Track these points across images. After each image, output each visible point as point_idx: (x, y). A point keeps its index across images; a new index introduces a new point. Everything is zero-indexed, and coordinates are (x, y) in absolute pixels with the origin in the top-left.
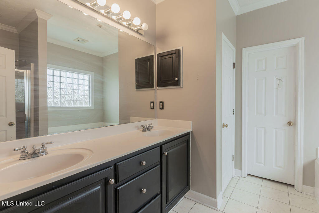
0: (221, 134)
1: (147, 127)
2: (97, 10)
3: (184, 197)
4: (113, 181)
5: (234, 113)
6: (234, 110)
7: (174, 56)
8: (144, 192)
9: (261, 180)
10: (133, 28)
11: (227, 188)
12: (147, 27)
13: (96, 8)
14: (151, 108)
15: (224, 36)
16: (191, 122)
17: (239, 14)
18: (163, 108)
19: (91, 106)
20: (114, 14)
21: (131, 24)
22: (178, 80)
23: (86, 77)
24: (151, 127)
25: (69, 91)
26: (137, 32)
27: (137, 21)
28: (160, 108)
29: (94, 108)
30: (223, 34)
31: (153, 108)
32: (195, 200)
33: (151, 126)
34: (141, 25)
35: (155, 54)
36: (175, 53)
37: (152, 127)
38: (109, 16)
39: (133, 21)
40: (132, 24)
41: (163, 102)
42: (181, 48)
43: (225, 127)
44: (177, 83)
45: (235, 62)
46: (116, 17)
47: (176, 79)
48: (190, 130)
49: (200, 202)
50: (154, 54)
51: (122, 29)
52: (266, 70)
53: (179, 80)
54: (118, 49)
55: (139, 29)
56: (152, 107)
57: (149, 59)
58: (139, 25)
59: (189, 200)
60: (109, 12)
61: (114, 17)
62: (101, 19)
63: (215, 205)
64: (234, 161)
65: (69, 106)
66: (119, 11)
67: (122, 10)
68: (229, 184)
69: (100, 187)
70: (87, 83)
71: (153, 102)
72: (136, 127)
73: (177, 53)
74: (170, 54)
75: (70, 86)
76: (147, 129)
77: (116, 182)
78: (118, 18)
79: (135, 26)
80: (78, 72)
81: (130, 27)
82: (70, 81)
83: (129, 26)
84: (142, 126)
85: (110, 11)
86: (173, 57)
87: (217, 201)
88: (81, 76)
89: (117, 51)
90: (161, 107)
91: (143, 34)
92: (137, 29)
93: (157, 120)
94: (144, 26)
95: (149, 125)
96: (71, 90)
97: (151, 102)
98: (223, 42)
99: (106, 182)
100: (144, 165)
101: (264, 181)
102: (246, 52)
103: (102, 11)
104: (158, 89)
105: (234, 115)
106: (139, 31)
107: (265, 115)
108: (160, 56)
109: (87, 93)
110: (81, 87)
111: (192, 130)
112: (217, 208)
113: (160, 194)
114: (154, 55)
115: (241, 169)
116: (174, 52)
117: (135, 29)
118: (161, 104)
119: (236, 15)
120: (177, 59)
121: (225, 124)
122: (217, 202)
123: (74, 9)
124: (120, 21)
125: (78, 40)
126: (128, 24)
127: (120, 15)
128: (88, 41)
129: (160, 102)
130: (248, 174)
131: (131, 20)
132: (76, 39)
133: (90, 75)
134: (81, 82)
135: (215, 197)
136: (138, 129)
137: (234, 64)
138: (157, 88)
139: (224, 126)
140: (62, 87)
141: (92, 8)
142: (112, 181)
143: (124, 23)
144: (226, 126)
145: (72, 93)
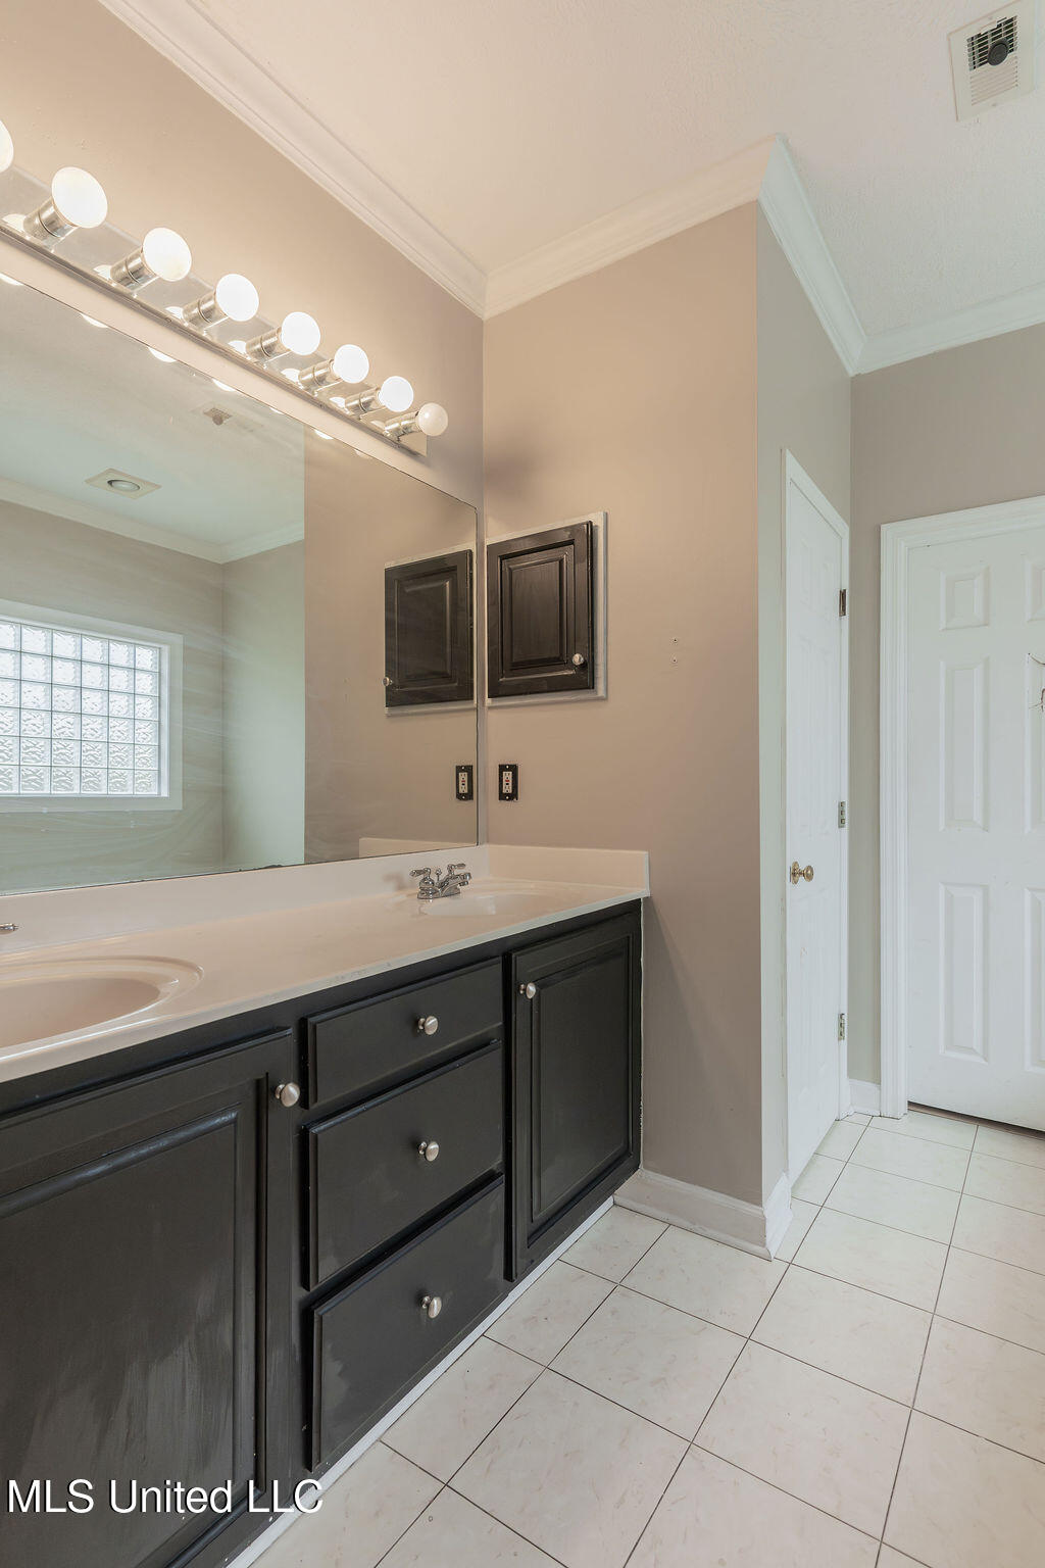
0: (784, 910)
1: (442, 877)
2: (215, 340)
3: (615, 1204)
4: (292, 1092)
5: (842, 821)
6: (842, 804)
7: (567, 554)
8: (431, 1157)
9: (971, 1127)
10: (377, 424)
11: (811, 1162)
12: (444, 424)
13: (207, 331)
14: (460, 796)
15: (793, 467)
16: (644, 854)
17: (863, 371)
18: (513, 796)
19: (165, 793)
20: (293, 360)
21: (367, 404)
22: (585, 661)
23: (146, 657)
24: (459, 880)
25: (60, 721)
26: (397, 442)
27: (396, 394)
28: (502, 796)
29: (178, 805)
30: (789, 457)
31: (469, 796)
32: (664, 1215)
33: (457, 872)
34: (415, 410)
35: (479, 544)
36: (571, 542)
37: (464, 877)
38: (269, 365)
39: (381, 392)
40: (372, 406)
41: (514, 769)
42: (598, 521)
43: (801, 878)
44: (584, 680)
45: (846, 586)
46: (301, 376)
47: (577, 659)
48: (639, 891)
49: (686, 1224)
50: (472, 546)
51: (328, 430)
52: (986, 625)
53: (589, 666)
54: (302, 524)
55: (406, 431)
56: (464, 789)
57: (451, 569)
58: (408, 412)
59: (637, 1216)
60: (268, 351)
61: (292, 375)
62: (227, 382)
63: (756, 1232)
64: (844, 1043)
65: (61, 792)
66: (315, 348)
67: (330, 344)
68: (819, 1147)
69: (233, 1115)
70: (146, 683)
71: (469, 769)
72: (388, 878)
73: (583, 541)
74: (547, 544)
75: (65, 698)
76: (442, 885)
77: (304, 1101)
78: (310, 376)
79: (387, 415)
80: (110, 633)
81: (364, 418)
82: (65, 673)
83: (361, 415)
84: (419, 872)
85: (273, 345)
86: (561, 562)
87: (766, 1213)
88: (120, 653)
89: (296, 532)
90: (508, 789)
91: (422, 450)
92: (398, 429)
93: (485, 848)
94: (427, 415)
95: (450, 868)
96: (71, 719)
97: (459, 769)
98: (790, 490)
99: (264, 1093)
100: (430, 1032)
101: (984, 1130)
102: (897, 540)
103: (239, 347)
104: (496, 707)
105: (846, 829)
106: (405, 440)
107: (986, 829)
108: (504, 555)
109: (146, 732)
110: (120, 704)
111: (648, 895)
112: (764, 1245)
113: (500, 1174)
114: (474, 551)
115: (878, 1081)
116: (566, 537)
117: (388, 428)
118: (508, 775)
119: (852, 373)
120: (583, 567)
121: (802, 867)
122: (764, 1221)
123: (112, 332)
124: (319, 392)
125: (110, 482)
126: (356, 408)
127: (319, 365)
128: (159, 487)
129: (502, 768)
130: (910, 1103)
131: (369, 388)
132: (99, 476)
133: (166, 649)
134: (120, 680)
135: (755, 1197)
136: (401, 887)
137: (843, 594)
138: (488, 701)
139: (795, 873)
140: (28, 701)
141: (193, 328)
142: (290, 1094)
143: (339, 402)
144: (808, 874)
145: (76, 730)
